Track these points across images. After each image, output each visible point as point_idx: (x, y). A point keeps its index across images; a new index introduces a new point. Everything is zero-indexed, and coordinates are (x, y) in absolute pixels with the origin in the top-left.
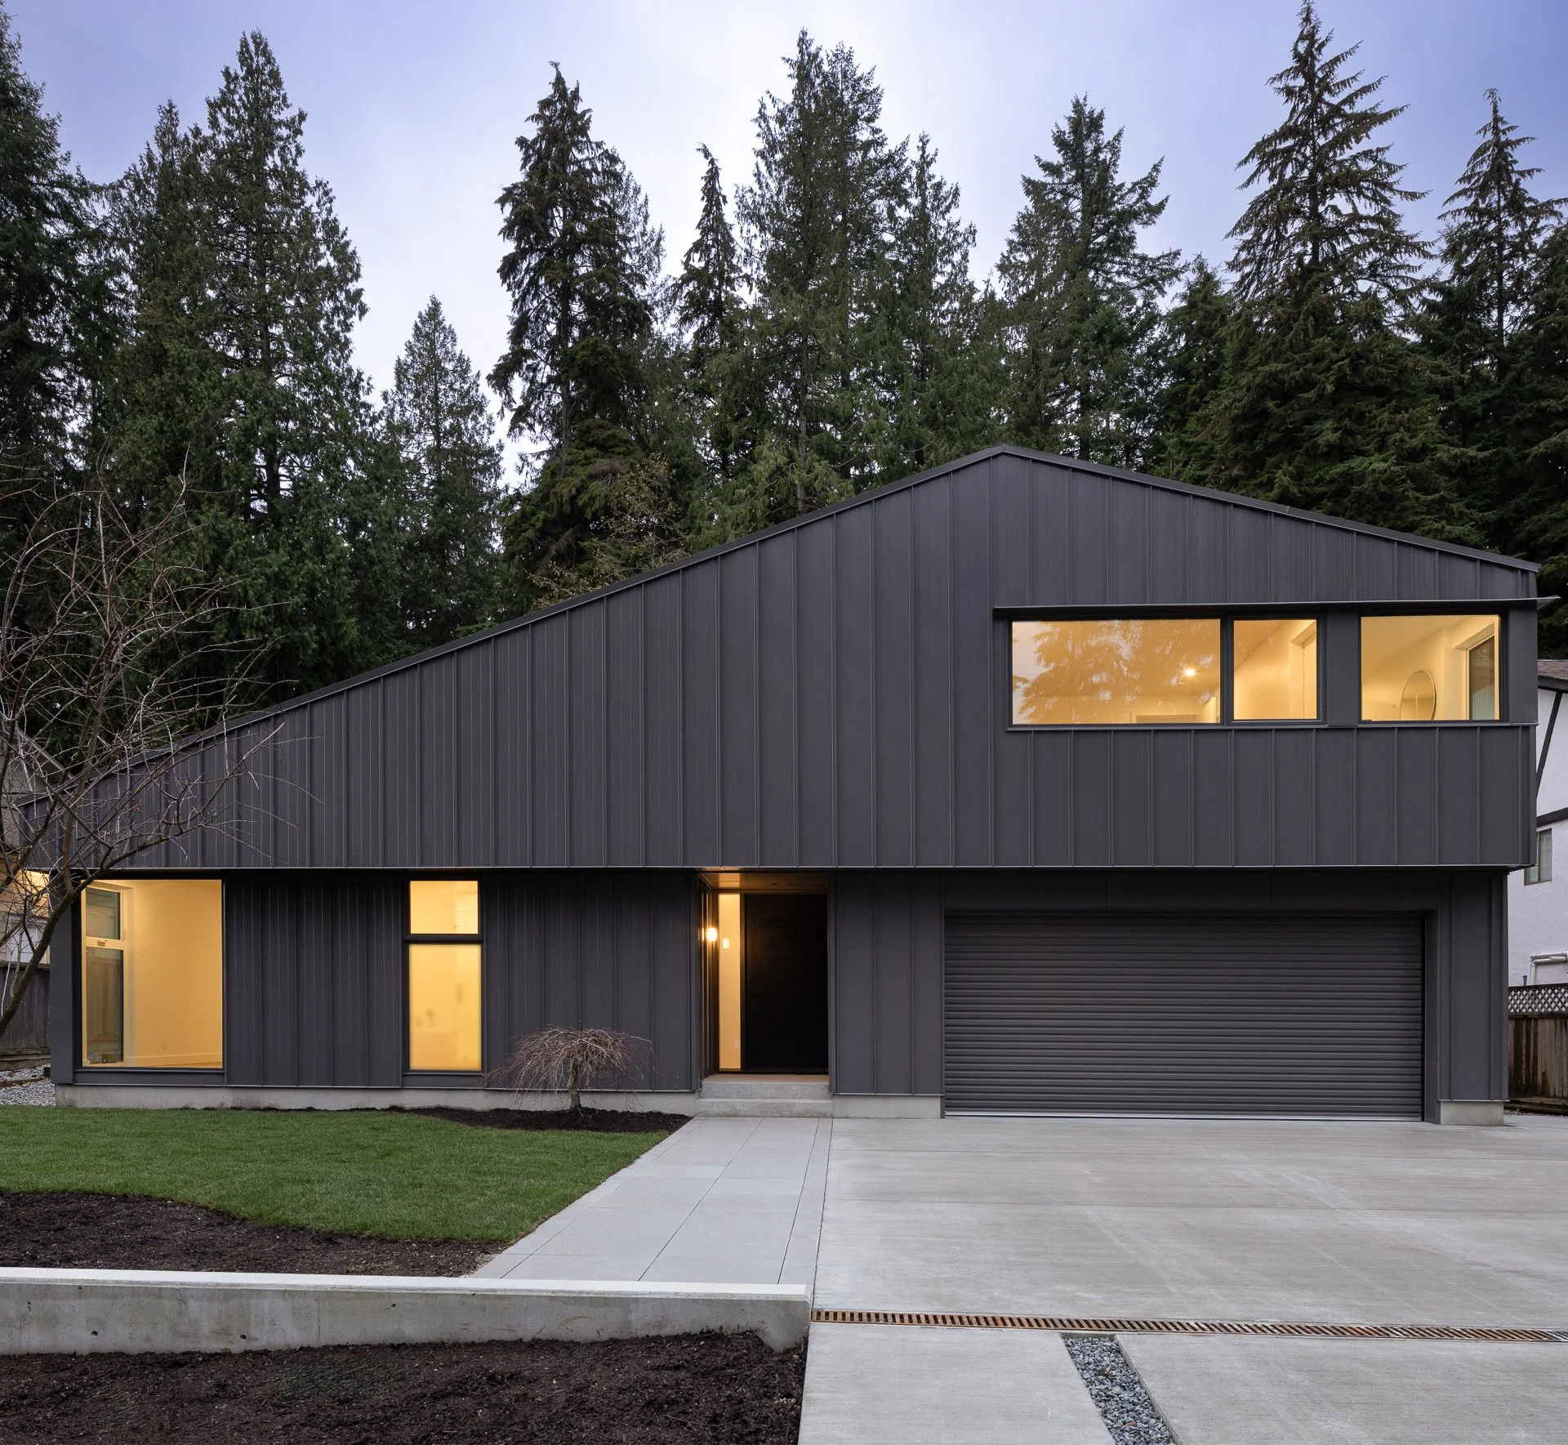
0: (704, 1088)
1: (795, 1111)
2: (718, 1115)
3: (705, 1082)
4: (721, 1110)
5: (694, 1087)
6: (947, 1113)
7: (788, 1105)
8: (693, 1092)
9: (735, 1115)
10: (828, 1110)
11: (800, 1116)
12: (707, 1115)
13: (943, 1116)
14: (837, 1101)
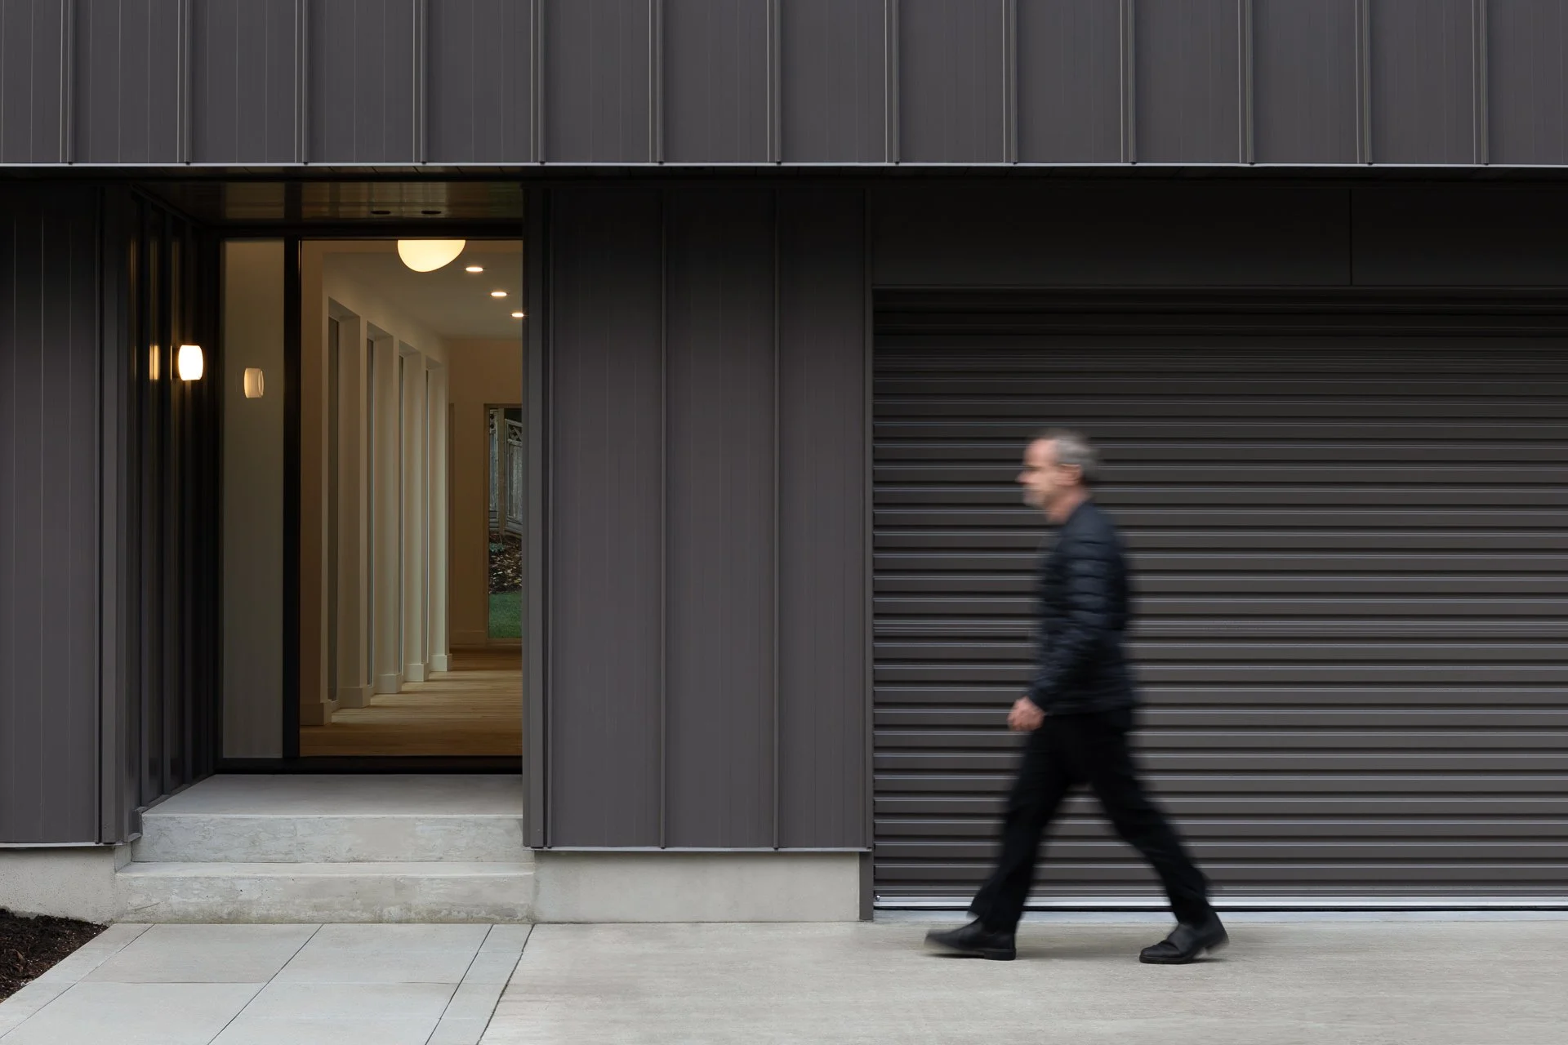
0: (148, 831)
1: (422, 900)
2: (185, 919)
3: (152, 818)
4: (193, 902)
5: (109, 835)
6: (884, 902)
7: (399, 886)
8: (108, 849)
9: (233, 919)
10: (517, 899)
11: (434, 917)
12: (148, 919)
13: (867, 912)
14: (550, 873)
